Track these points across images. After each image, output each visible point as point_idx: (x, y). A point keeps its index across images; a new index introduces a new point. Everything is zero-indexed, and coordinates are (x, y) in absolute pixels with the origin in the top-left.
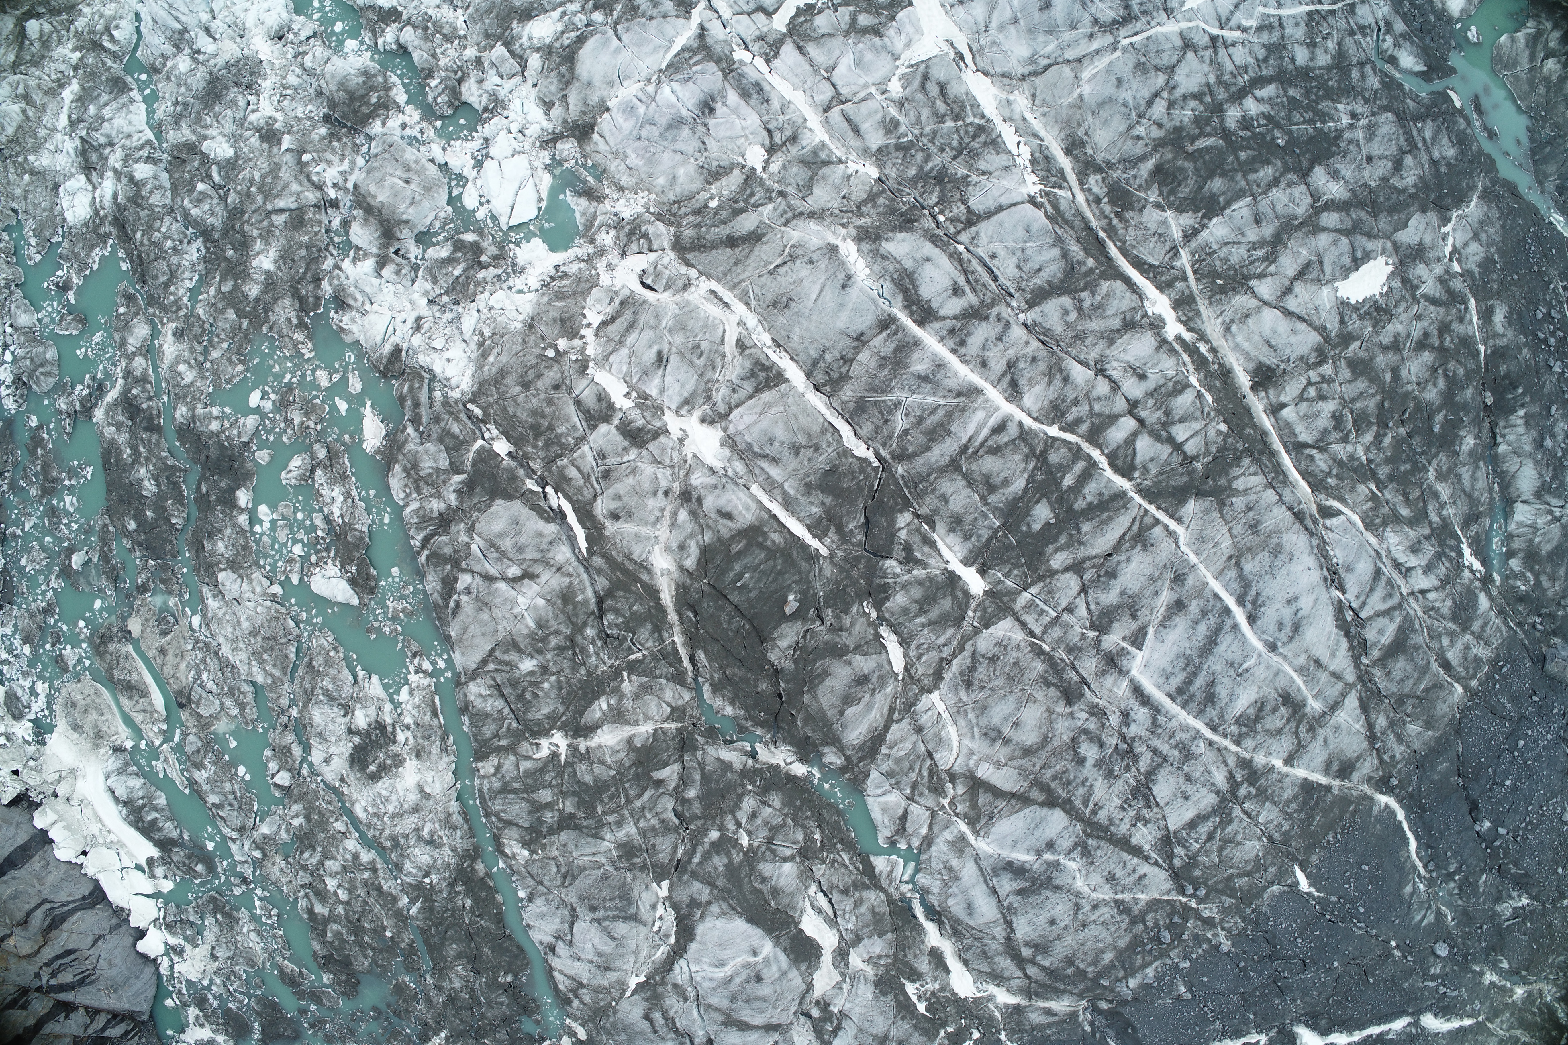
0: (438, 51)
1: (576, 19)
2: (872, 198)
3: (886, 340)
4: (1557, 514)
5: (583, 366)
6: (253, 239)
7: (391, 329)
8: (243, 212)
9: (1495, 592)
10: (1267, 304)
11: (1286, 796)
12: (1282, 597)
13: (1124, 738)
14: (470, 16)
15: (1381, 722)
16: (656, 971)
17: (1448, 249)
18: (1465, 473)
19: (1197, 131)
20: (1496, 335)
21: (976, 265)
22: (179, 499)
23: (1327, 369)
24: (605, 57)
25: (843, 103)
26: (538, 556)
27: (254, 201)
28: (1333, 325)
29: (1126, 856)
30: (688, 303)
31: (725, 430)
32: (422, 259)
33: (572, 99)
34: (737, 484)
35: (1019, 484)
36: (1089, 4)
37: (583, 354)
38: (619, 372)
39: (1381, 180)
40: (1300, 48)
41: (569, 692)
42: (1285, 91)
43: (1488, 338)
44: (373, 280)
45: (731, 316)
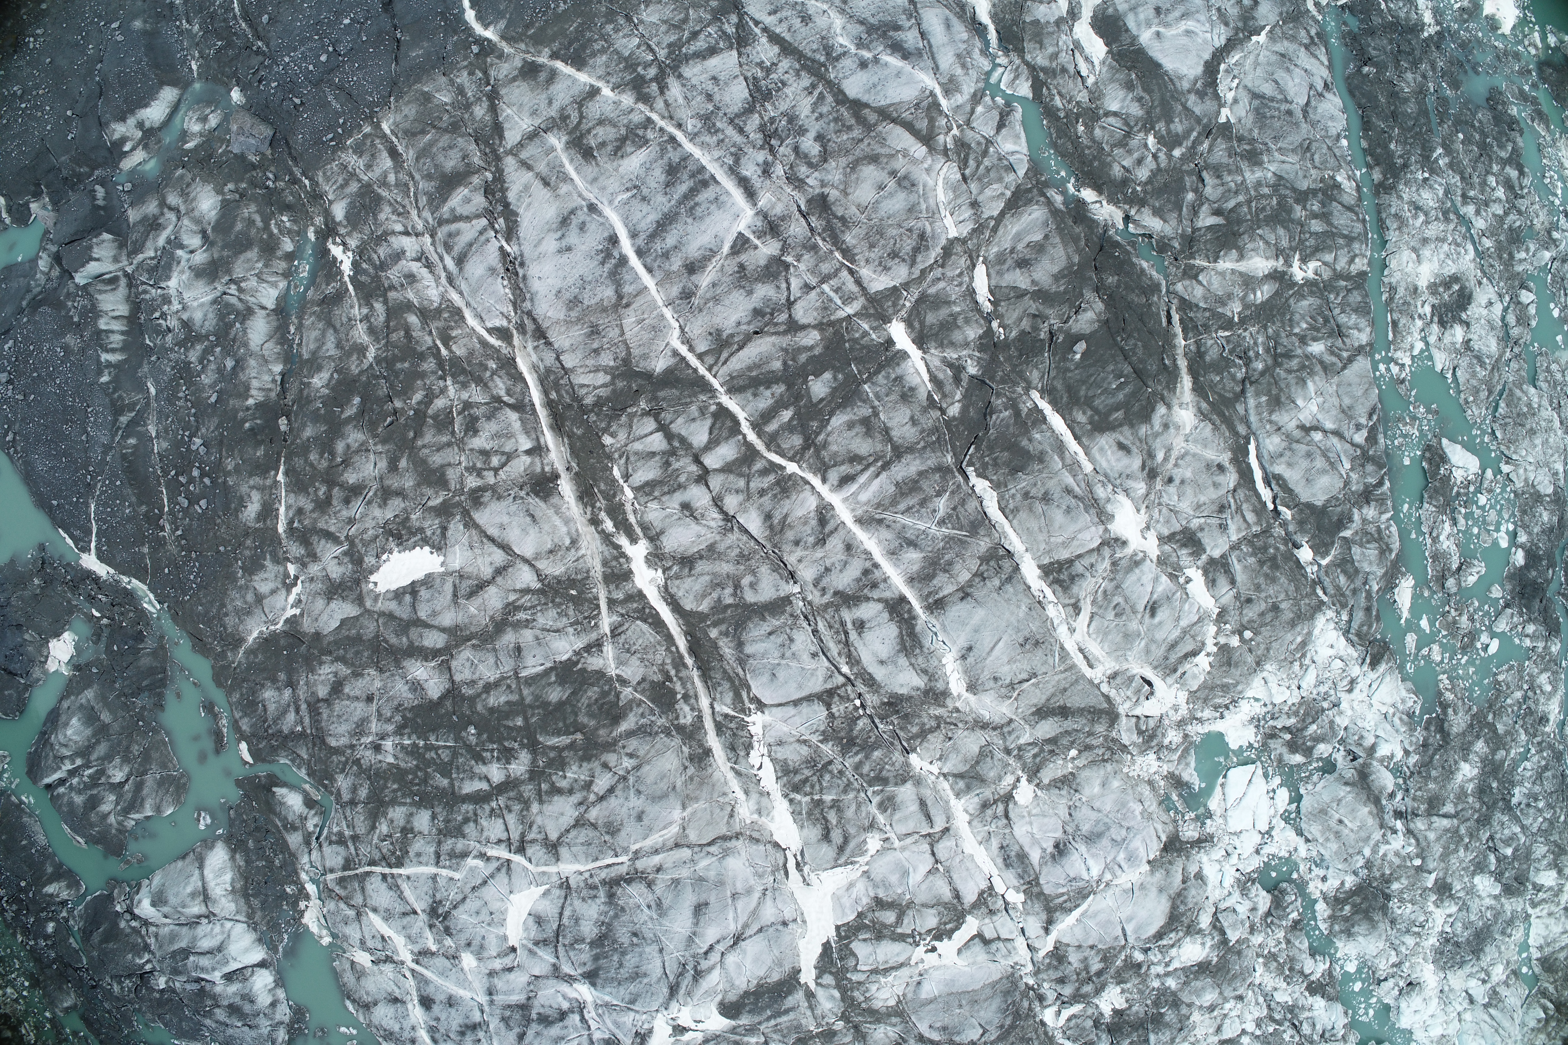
0: (1284, 946)
1: (1159, 956)
2: (923, 734)
3: (940, 588)
4: (233, 287)
5: (1222, 617)
6: (1473, 795)
7: (1374, 686)
8: (1478, 821)
9: (319, 220)
10: (526, 561)
11: (604, 58)
12: (577, 255)
13: (772, 150)
14: (1250, 975)
15: (480, 111)
16: (1241, 42)
17: (296, 590)
18: (330, 347)
19: (565, 754)
20: (261, 489)
21: (834, 650)
23: (472, 482)
24: (1142, 914)
25: (929, 835)
26: (1295, 446)
27: (1468, 828)
28: (456, 527)
29: (787, 36)
30: (1117, 659)
31: (1106, 530)
32: (1335, 748)
33: (1179, 877)
34: (1106, 476)
35: (838, 420)
36: (653, 904)
37: (1219, 628)
38: (1192, 605)
39: (361, 675)
40: (422, 829)
41: (1284, 314)
42: (452, 785)
43: (271, 487)
44: (1382, 735)
45: (1080, 640)
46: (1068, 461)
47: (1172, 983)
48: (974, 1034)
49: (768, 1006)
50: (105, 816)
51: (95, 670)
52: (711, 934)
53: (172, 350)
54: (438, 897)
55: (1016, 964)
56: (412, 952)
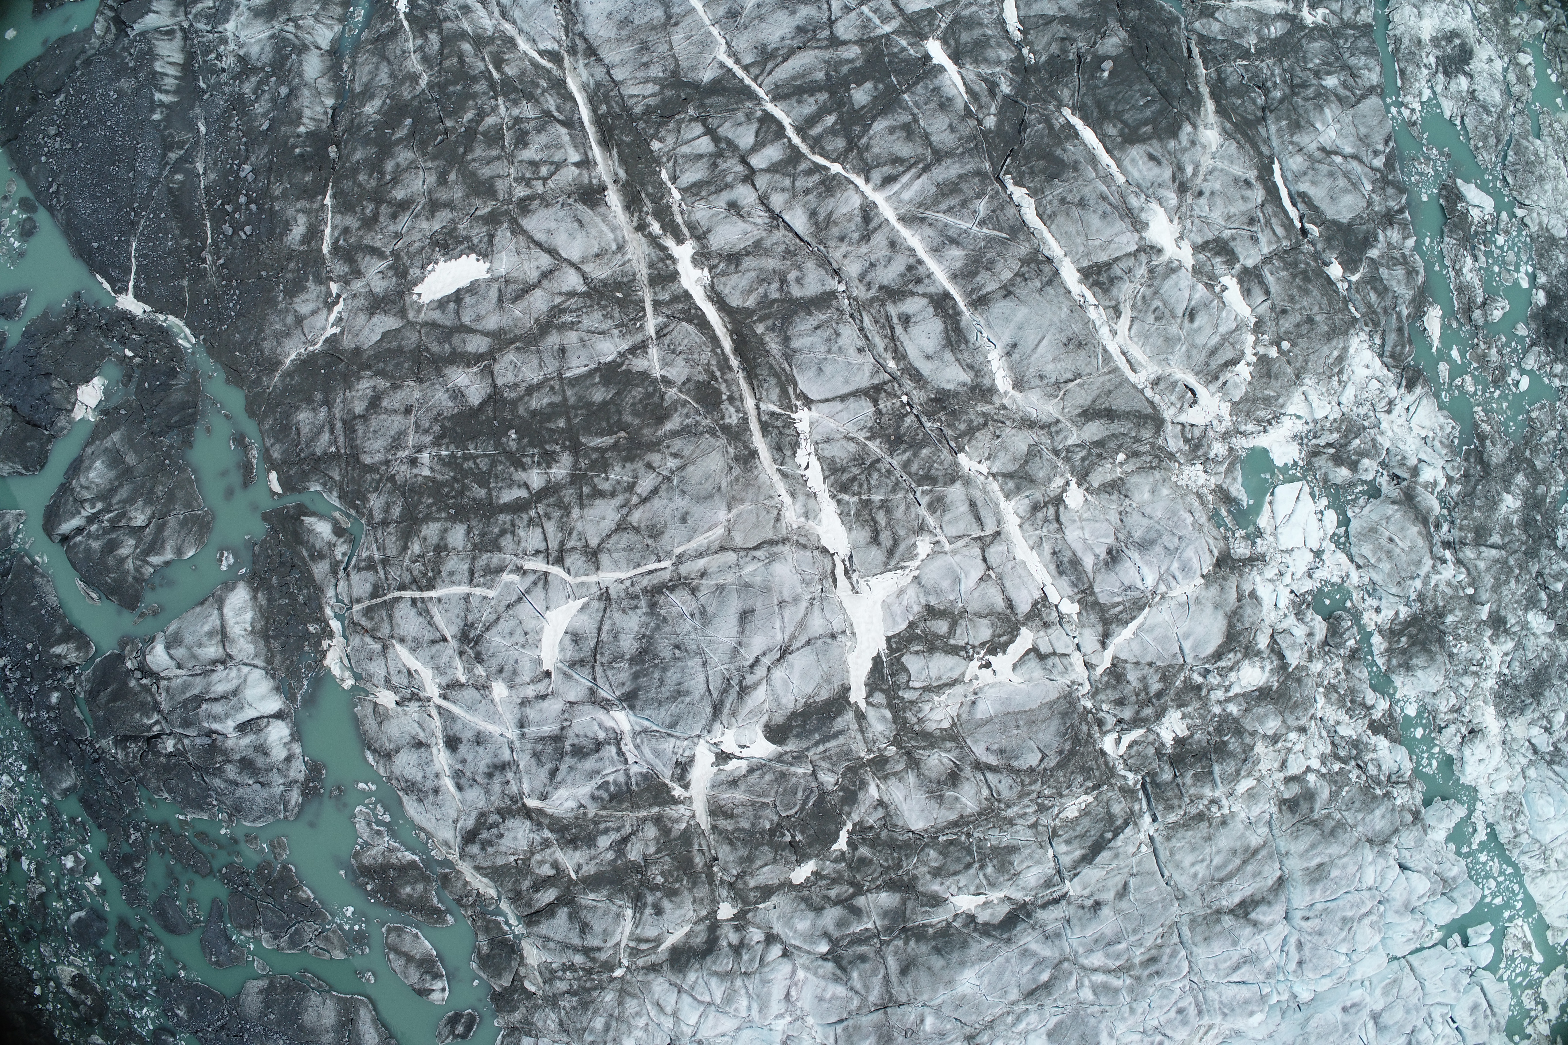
0: (1343, 676)
1: (1218, 678)
2: (971, 431)
3: (983, 285)
4: (291, 24)
5: (1258, 327)
6: (1518, 527)
7: (1412, 409)
8: (1525, 553)
10: (573, 265)
14: (1312, 706)
18: (383, 77)
20: (307, 212)
21: (878, 343)
23: (521, 191)
24: (1200, 631)
25: (980, 538)
26: (1317, 165)
27: (1517, 560)
28: (503, 234)
30: (1159, 363)
31: (1141, 238)
32: (1378, 473)
33: (1234, 595)
34: (1138, 186)
35: (880, 125)
36: (696, 612)
37: (1257, 339)
38: (1229, 312)
39: (401, 387)
40: (456, 545)
41: (1297, 52)
42: (490, 495)
43: (317, 211)
44: (1424, 457)
45: (1122, 342)
46: (1102, 173)
47: (1233, 709)
48: (1032, 759)
49: (817, 729)
50: (123, 560)
51: (123, 412)
52: (757, 644)
53: (226, 84)
54: (470, 619)
55: (1073, 682)
56: (440, 686)
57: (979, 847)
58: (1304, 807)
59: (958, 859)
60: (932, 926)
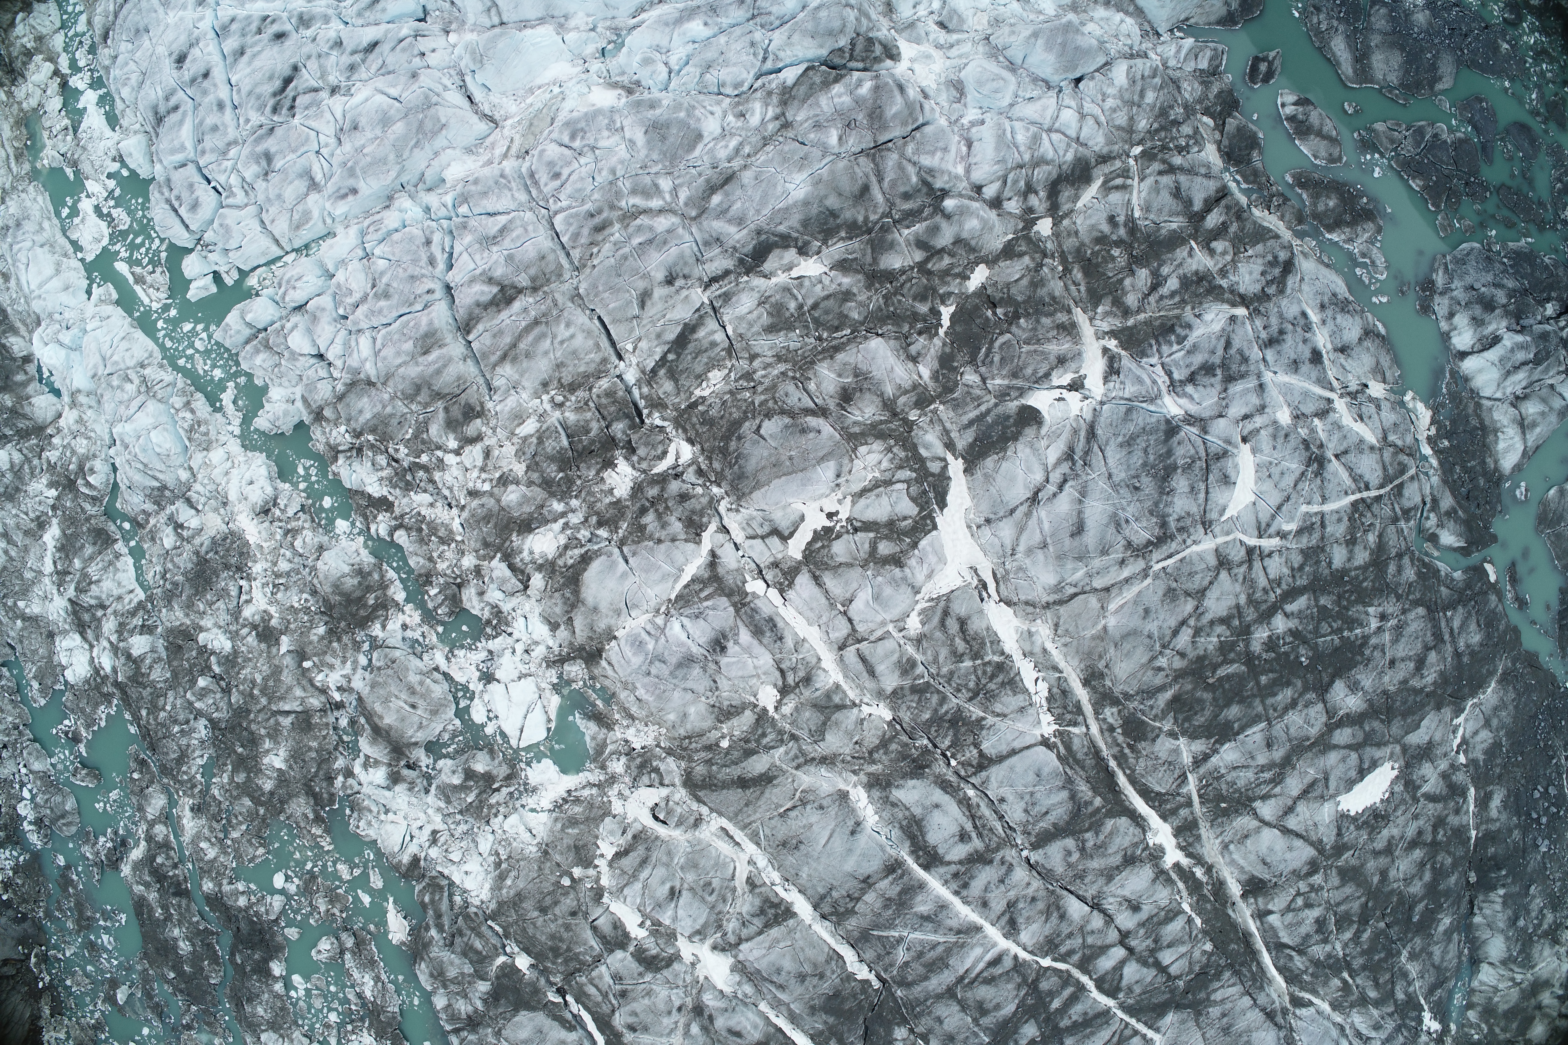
0: (435, 555)
1: (579, 536)
2: (884, 743)
3: (892, 884)
4: (1518, 981)
5: (598, 894)
6: (261, 737)
7: (408, 838)
8: (249, 712)
10: (1268, 825)
14: (467, 521)
17: (1458, 741)
18: (1437, 952)
19: (1220, 659)
20: (1490, 821)
21: (985, 811)
22: (215, 960)
23: (1317, 879)
24: (611, 583)
25: (859, 641)
27: (258, 703)
28: (1329, 838)
30: (699, 841)
31: (735, 957)
32: (434, 769)
33: (579, 623)
34: (745, 1004)
35: (1009, 1009)
36: (1124, 526)
37: (597, 884)
38: (633, 904)
39: (1400, 683)
40: (1339, 549)
42: (1316, 600)
43: (1482, 824)
44: (387, 793)
45: (741, 854)
46: (783, 1009)
47: (558, 506)
48: (770, 427)
49: (990, 427)
52: (1064, 504)
54: (1318, 481)
55: (737, 511)
56: (1334, 410)
57: (807, 327)
58: (456, 412)
59: (827, 312)
60: (842, 239)
